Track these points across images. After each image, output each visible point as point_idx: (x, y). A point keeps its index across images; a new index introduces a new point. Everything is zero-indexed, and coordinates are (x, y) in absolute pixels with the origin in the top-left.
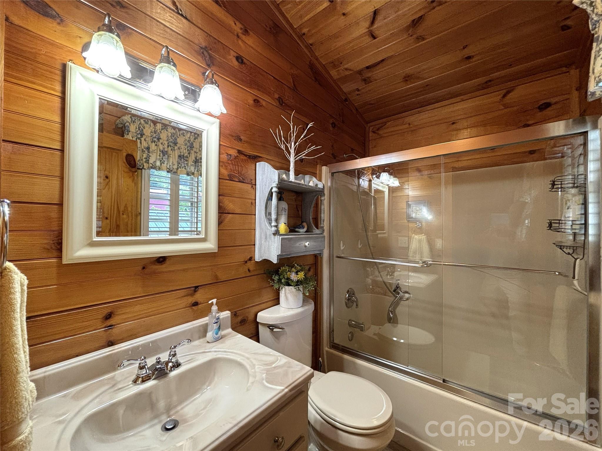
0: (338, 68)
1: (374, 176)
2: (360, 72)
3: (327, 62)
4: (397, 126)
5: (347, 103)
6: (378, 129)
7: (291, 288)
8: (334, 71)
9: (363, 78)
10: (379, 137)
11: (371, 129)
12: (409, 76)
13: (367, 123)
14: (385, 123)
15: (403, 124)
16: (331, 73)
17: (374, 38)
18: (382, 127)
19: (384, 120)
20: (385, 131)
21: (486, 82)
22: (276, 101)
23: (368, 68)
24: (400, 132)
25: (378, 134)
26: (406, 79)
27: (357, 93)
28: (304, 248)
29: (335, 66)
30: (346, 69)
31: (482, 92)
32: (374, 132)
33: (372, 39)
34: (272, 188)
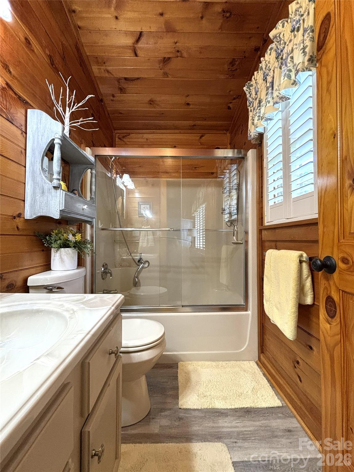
0: (101, 66)
1: (118, 176)
2: (119, 80)
3: (91, 54)
4: (138, 138)
5: (102, 103)
6: (123, 137)
7: (68, 250)
8: (96, 67)
9: (120, 86)
10: (124, 143)
11: (117, 136)
12: (153, 101)
13: (115, 130)
14: (129, 134)
15: (142, 138)
16: (92, 67)
17: (136, 55)
18: (126, 136)
19: (128, 131)
20: (129, 140)
21: (193, 126)
22: (48, 57)
23: (126, 79)
24: (140, 143)
25: (124, 141)
26: (151, 102)
27: (112, 98)
28: (82, 210)
29: (98, 63)
30: (108, 71)
31: (190, 131)
32: (119, 138)
33: (135, 55)
34: (54, 139)
